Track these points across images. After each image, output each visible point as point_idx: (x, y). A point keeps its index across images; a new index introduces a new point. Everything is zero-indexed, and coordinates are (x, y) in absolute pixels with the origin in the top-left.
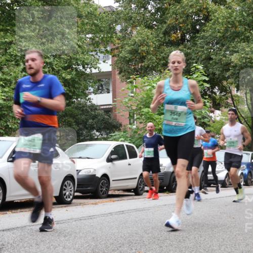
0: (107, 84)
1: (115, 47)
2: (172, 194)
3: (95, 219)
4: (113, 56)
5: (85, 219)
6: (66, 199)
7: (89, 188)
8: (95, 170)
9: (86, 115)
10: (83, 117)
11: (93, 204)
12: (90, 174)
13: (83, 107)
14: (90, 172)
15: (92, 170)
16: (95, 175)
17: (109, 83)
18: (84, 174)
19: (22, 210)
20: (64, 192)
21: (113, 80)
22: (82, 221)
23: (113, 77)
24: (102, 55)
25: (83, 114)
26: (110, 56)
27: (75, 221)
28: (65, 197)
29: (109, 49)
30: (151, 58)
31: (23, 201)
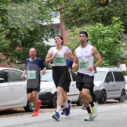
0: (57, 32)
1: (61, 7)
2: (102, 105)
3: (51, 122)
4: (61, 13)
5: (45, 122)
6: (32, 109)
7: (47, 101)
8: (50, 89)
9: (44, 53)
10: (42, 54)
11: (49, 112)
12: (47, 92)
13: (42, 47)
14: (47, 90)
15: (48, 89)
16: (51, 92)
17: (59, 31)
18: (43, 91)
19: (2, 116)
20: (30, 104)
21: (61, 29)
22: (43, 123)
23: (61, 28)
24: (54, 13)
25: (42, 52)
26: (59, 13)
27: (38, 123)
28: (31, 107)
29: (58, 8)
30: (86, 15)
31: (3, 110)
